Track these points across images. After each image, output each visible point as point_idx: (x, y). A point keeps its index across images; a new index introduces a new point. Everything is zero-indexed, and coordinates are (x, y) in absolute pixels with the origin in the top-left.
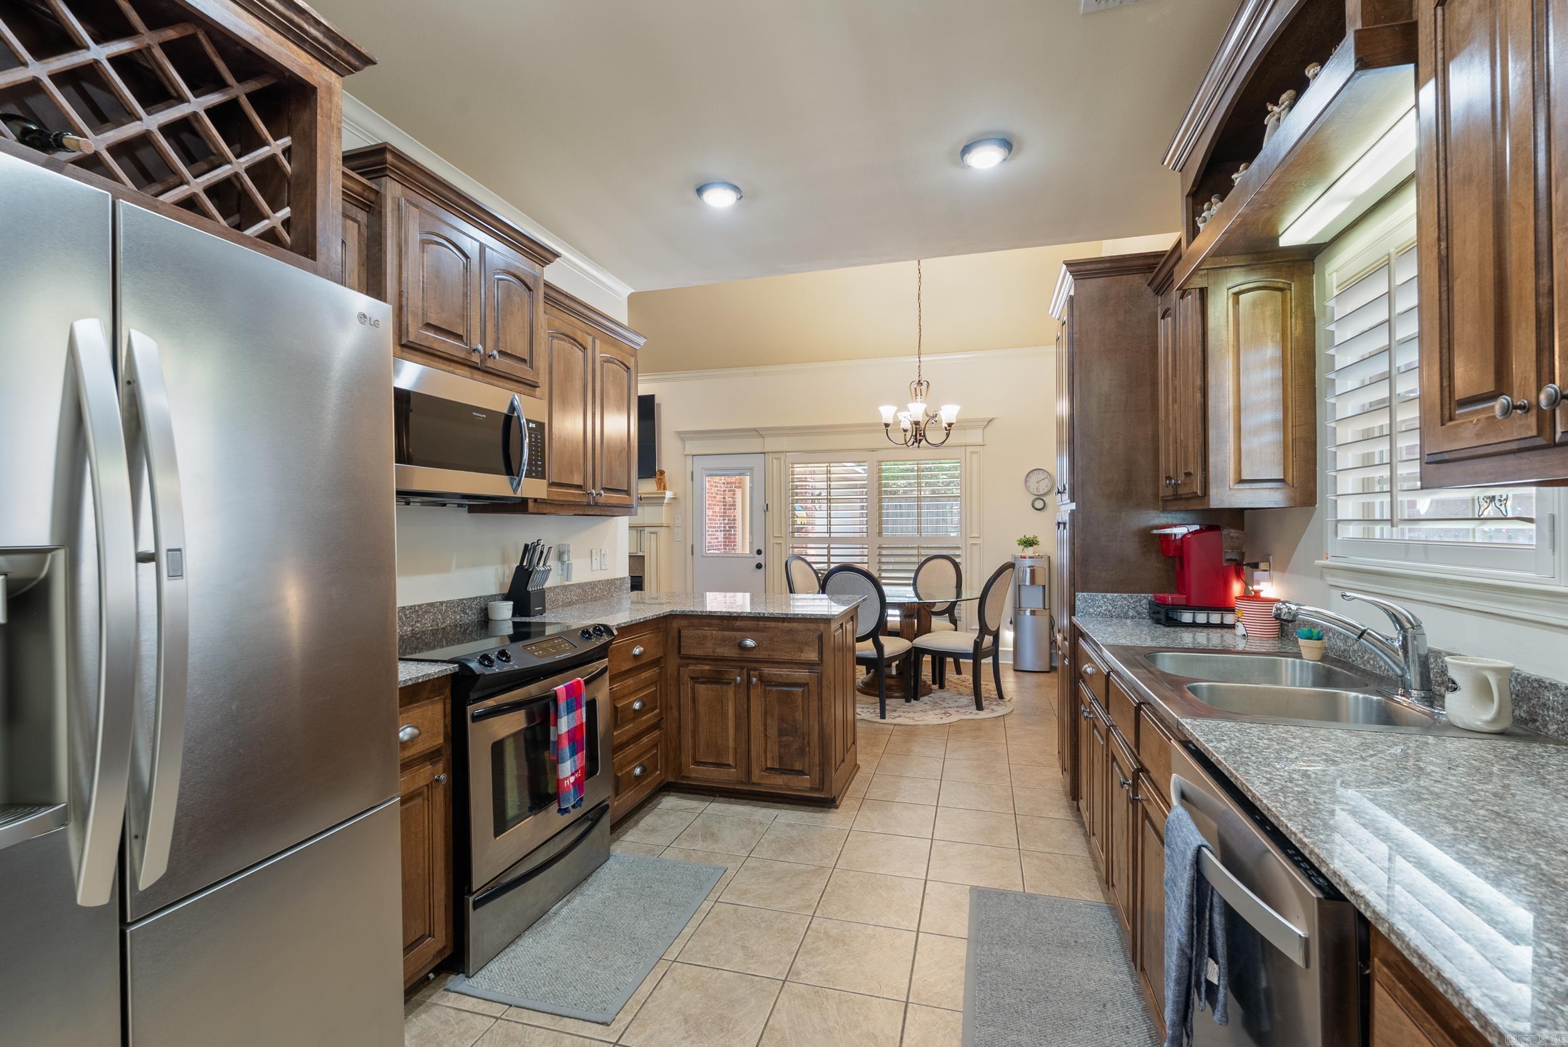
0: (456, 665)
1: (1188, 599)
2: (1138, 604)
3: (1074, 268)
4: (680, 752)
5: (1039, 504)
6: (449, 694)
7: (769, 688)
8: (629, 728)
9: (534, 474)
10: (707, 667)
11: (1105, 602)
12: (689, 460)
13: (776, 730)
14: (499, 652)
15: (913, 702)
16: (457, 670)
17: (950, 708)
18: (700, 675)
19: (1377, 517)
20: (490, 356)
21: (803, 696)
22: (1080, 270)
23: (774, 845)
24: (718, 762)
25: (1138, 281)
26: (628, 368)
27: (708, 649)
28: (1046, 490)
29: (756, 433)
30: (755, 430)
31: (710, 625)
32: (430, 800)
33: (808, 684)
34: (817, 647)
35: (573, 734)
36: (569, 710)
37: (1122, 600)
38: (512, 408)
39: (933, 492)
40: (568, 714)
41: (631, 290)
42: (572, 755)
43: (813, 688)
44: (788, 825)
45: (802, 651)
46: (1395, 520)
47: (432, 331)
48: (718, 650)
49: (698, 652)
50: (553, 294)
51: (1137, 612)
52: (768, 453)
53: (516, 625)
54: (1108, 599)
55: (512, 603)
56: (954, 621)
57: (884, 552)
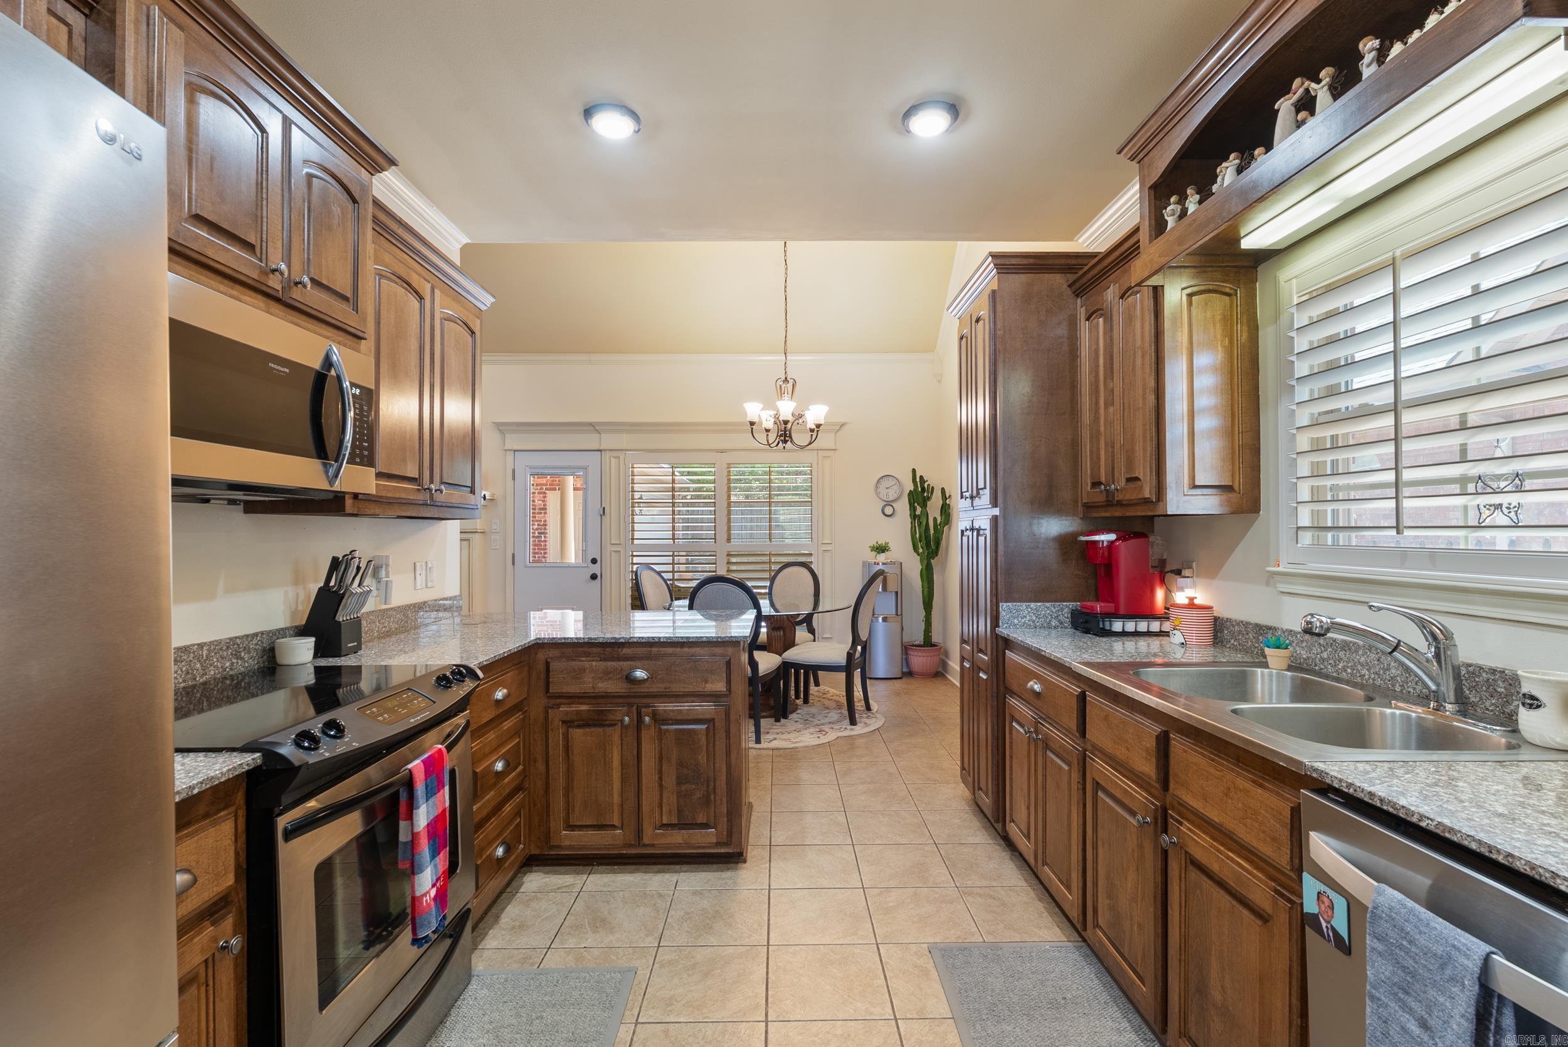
0: (258, 755)
1: (1117, 608)
2: (1060, 613)
3: (999, 261)
4: (548, 815)
5: (889, 510)
6: (242, 802)
7: (664, 727)
8: (490, 797)
9: (358, 460)
10: (584, 707)
11: (1029, 612)
12: (510, 457)
13: (674, 778)
14: (324, 724)
15: (783, 720)
16: (259, 762)
17: (823, 724)
18: (575, 717)
19: (1329, 524)
20: (296, 284)
21: (707, 735)
22: (1005, 264)
23: (685, 924)
24: (600, 823)
25: (1059, 281)
26: (473, 333)
27: (588, 684)
28: (895, 496)
29: (593, 428)
30: (590, 424)
31: (587, 655)
32: (211, 983)
33: (713, 719)
34: (725, 675)
35: (433, 827)
36: (430, 794)
37: (1045, 609)
38: (328, 363)
39: (747, 497)
40: (427, 801)
41: (465, 240)
42: (433, 857)
43: (720, 724)
44: (695, 893)
45: (706, 682)
46: (1401, 527)
47: (205, 228)
48: (600, 685)
49: (573, 689)
50: (382, 217)
51: (1059, 621)
52: (605, 450)
53: (318, 670)
54: (1032, 609)
55: (313, 639)
56: (812, 631)
57: (734, 560)
